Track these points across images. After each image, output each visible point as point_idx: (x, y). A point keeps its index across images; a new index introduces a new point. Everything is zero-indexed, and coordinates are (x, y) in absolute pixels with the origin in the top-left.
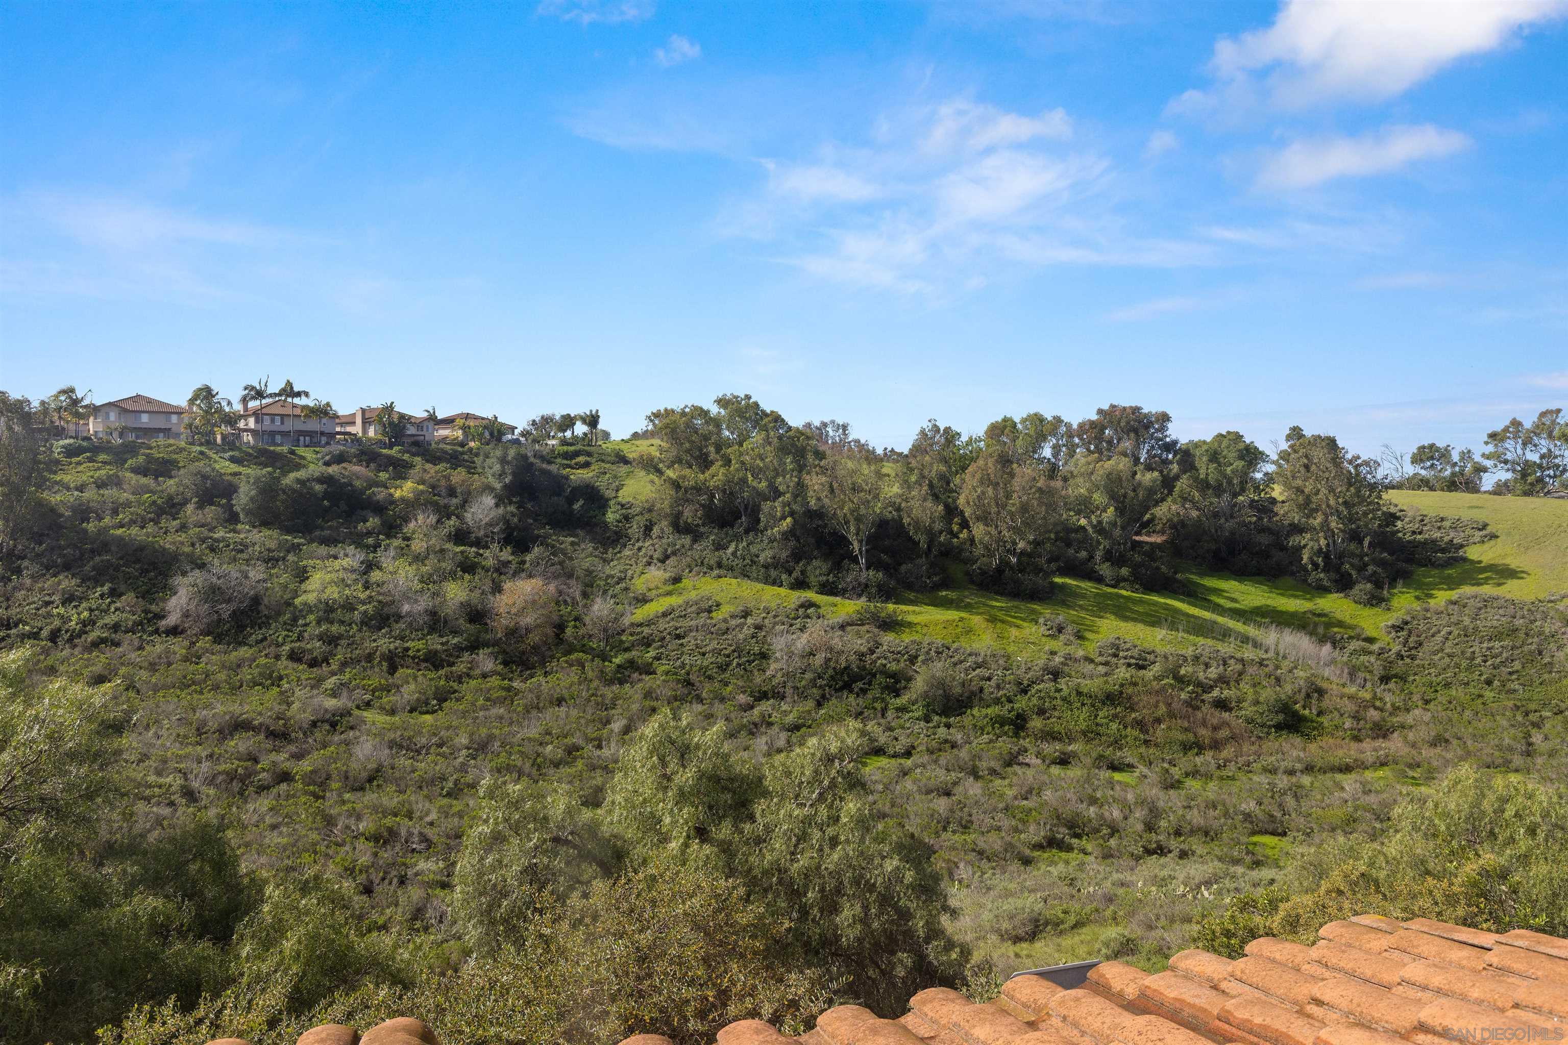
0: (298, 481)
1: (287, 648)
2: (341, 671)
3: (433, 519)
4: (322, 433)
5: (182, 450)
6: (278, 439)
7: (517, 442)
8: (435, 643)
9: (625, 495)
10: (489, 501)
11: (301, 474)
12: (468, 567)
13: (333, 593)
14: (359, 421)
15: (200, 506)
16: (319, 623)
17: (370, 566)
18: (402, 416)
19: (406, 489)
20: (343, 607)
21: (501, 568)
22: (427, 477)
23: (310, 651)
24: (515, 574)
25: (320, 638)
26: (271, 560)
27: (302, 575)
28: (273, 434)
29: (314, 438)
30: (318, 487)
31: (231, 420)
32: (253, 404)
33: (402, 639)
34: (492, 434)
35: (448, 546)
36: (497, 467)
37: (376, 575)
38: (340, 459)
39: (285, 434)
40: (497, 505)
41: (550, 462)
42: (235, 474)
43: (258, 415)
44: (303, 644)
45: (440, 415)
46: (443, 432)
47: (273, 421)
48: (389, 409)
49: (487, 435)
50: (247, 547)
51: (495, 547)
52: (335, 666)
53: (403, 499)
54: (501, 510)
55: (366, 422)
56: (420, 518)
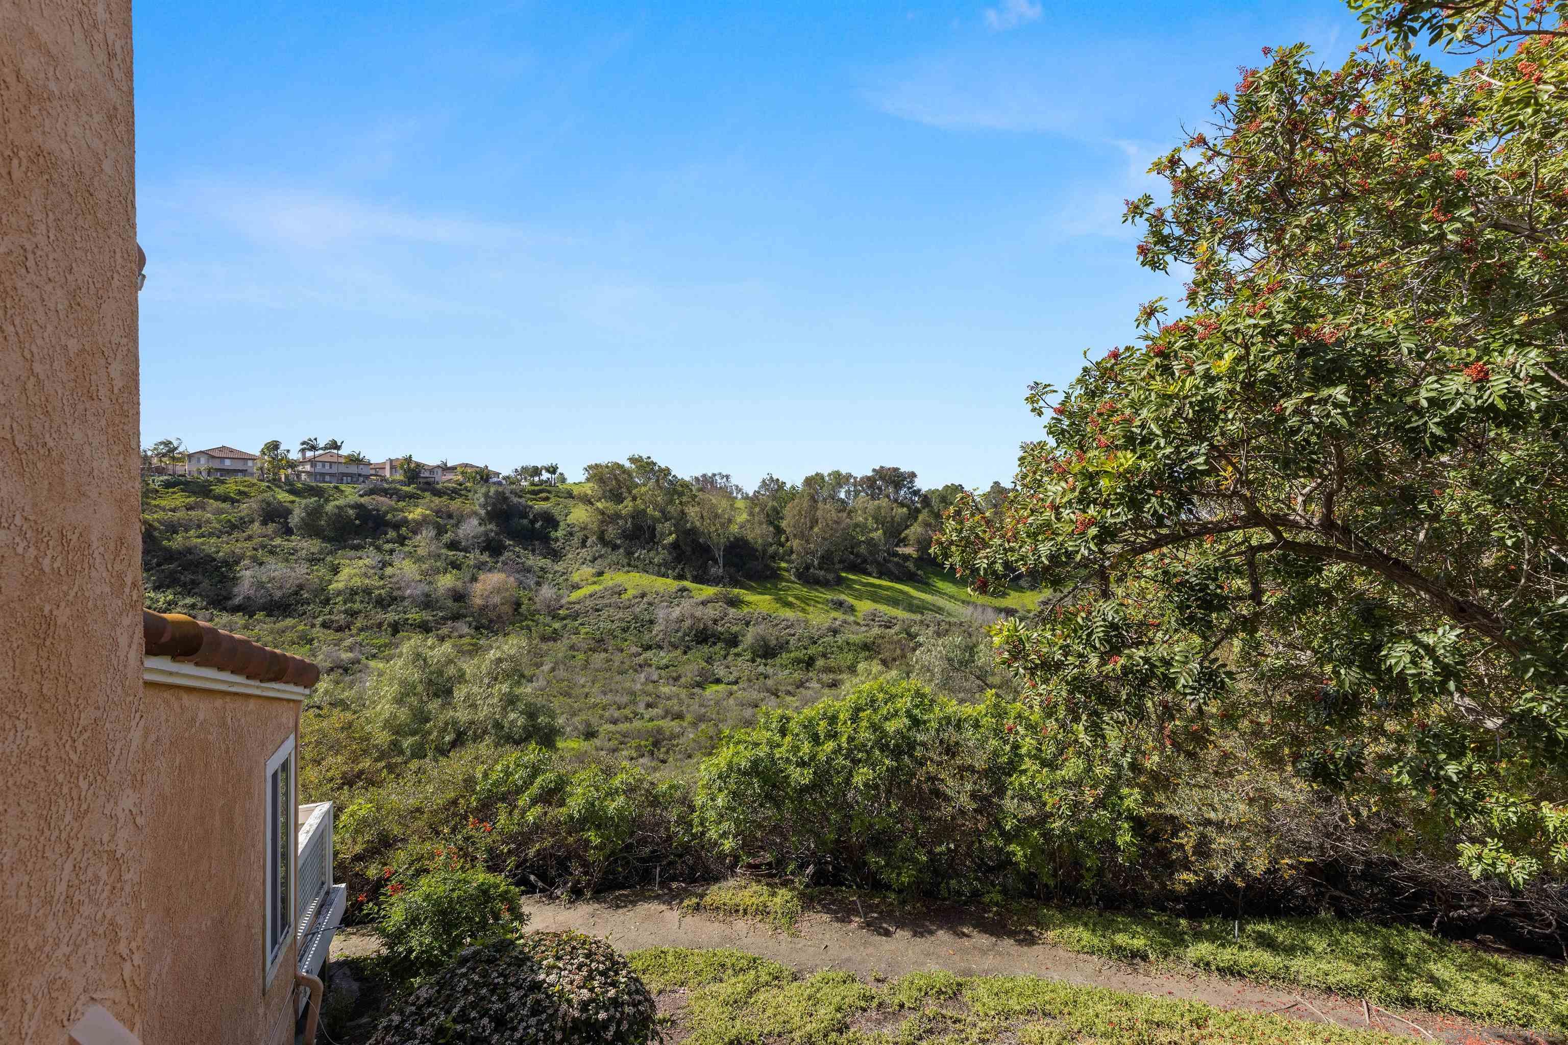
0: (338, 507)
1: (320, 619)
2: (358, 634)
3: (433, 533)
4: (360, 475)
5: (254, 485)
6: (327, 478)
7: (500, 483)
8: (426, 616)
9: (571, 519)
10: (475, 522)
11: (341, 502)
12: (456, 566)
13: (357, 582)
14: (388, 467)
15: (264, 523)
16: (345, 603)
17: (385, 564)
18: (418, 465)
19: (416, 513)
20: (364, 591)
21: (480, 566)
22: (432, 505)
23: (337, 621)
24: (490, 570)
25: (346, 612)
26: (313, 560)
27: (335, 570)
28: (323, 475)
29: (355, 478)
30: (351, 512)
31: (292, 465)
32: (309, 454)
33: (405, 613)
34: (482, 478)
35: (444, 551)
36: (482, 500)
37: (389, 571)
38: (371, 492)
39: (331, 475)
40: (480, 524)
41: (521, 497)
42: (293, 502)
43: (313, 462)
44: (332, 617)
45: (449, 465)
46: (450, 476)
47: (324, 466)
48: (409, 460)
49: (478, 477)
50: (296, 551)
51: (477, 552)
52: (354, 631)
53: (414, 520)
54: (482, 529)
55: (393, 467)
56: (424, 532)
